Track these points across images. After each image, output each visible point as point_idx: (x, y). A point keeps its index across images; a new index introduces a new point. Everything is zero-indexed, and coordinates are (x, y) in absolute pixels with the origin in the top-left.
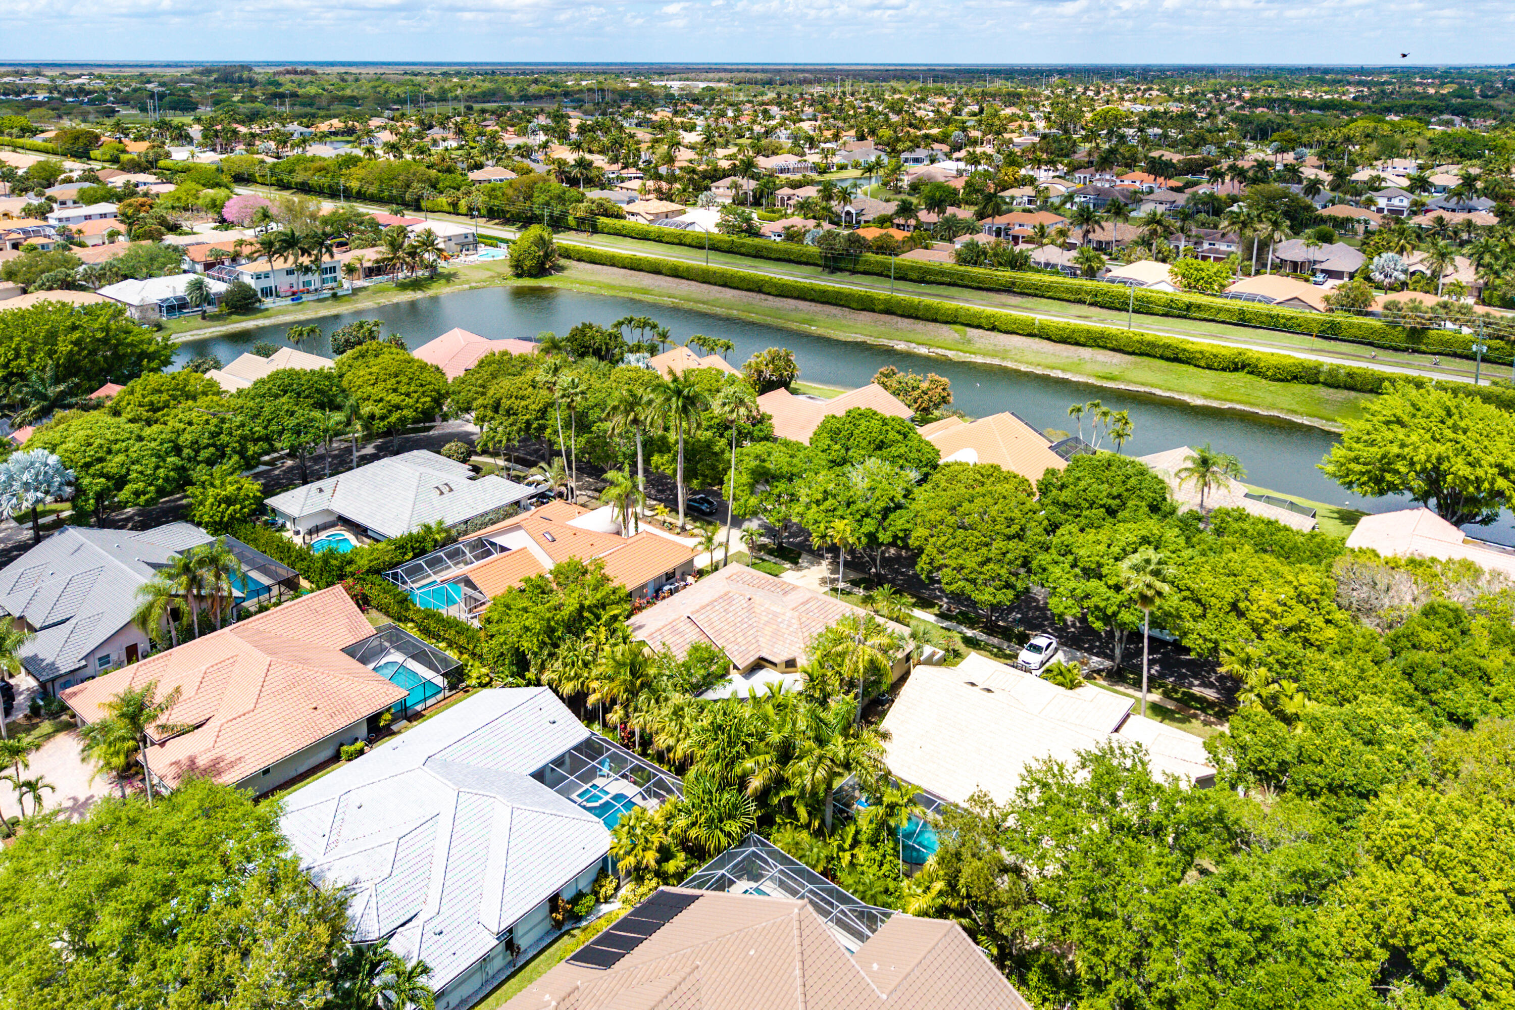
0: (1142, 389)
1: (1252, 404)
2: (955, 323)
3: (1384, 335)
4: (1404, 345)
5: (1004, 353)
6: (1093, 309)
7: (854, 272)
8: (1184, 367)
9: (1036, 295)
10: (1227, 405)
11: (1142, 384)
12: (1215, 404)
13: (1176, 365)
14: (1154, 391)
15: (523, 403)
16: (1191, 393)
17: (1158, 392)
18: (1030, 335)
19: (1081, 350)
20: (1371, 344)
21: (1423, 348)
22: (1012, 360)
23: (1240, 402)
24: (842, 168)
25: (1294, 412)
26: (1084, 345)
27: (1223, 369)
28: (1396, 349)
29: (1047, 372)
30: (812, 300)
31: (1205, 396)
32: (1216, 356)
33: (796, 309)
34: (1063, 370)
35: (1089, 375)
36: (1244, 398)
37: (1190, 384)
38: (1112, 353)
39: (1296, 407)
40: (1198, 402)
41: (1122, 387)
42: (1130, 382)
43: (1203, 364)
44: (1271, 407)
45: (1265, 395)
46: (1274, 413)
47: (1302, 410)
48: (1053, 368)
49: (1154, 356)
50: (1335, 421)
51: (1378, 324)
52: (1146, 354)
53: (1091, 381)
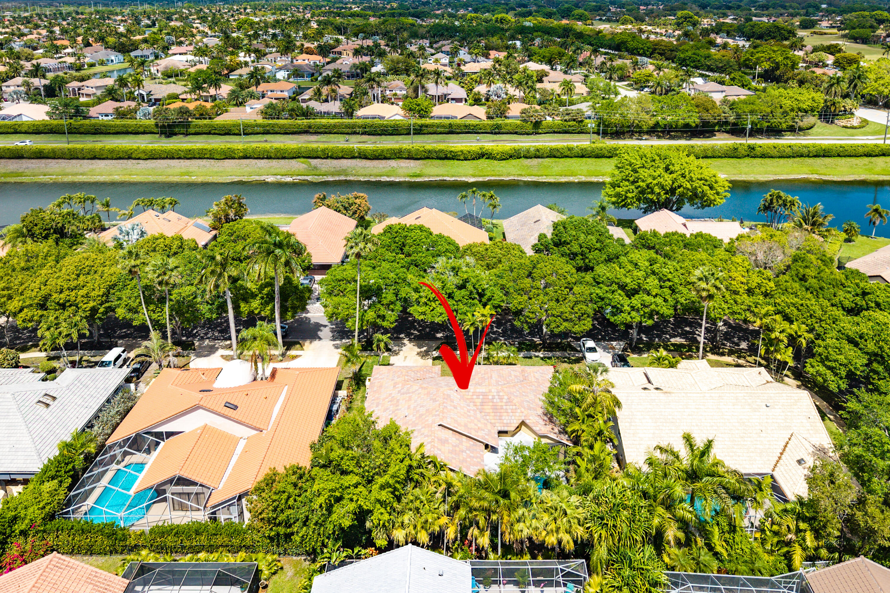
0: (438, 179)
1: (499, 175)
2: (299, 157)
3: (522, 127)
4: (531, 131)
5: (344, 172)
6: (363, 136)
7: (187, 134)
8: (452, 162)
9: (326, 133)
10: (487, 179)
12: (481, 179)
13: (446, 162)
14: (445, 178)
15: (82, 292)
16: (465, 176)
17: (448, 179)
18: (353, 158)
19: (389, 162)
20: (516, 133)
21: (540, 131)
22: (352, 175)
23: (493, 176)
24: (92, 65)
25: (521, 175)
26: (389, 159)
27: (473, 159)
28: (528, 134)
29: (378, 179)
30: (179, 158)
31: (474, 176)
32: (469, 152)
33: (169, 167)
34: (388, 176)
35: (404, 176)
36: (493, 173)
37: (461, 170)
38: (407, 161)
39: (520, 173)
40: (472, 180)
41: (426, 179)
42: (430, 176)
43: (462, 158)
44: (509, 175)
45: (501, 169)
46: (512, 178)
47: (523, 173)
48: (381, 176)
49: (433, 158)
50: (542, 176)
51: (519, 122)
52: (428, 158)
53: (407, 179)
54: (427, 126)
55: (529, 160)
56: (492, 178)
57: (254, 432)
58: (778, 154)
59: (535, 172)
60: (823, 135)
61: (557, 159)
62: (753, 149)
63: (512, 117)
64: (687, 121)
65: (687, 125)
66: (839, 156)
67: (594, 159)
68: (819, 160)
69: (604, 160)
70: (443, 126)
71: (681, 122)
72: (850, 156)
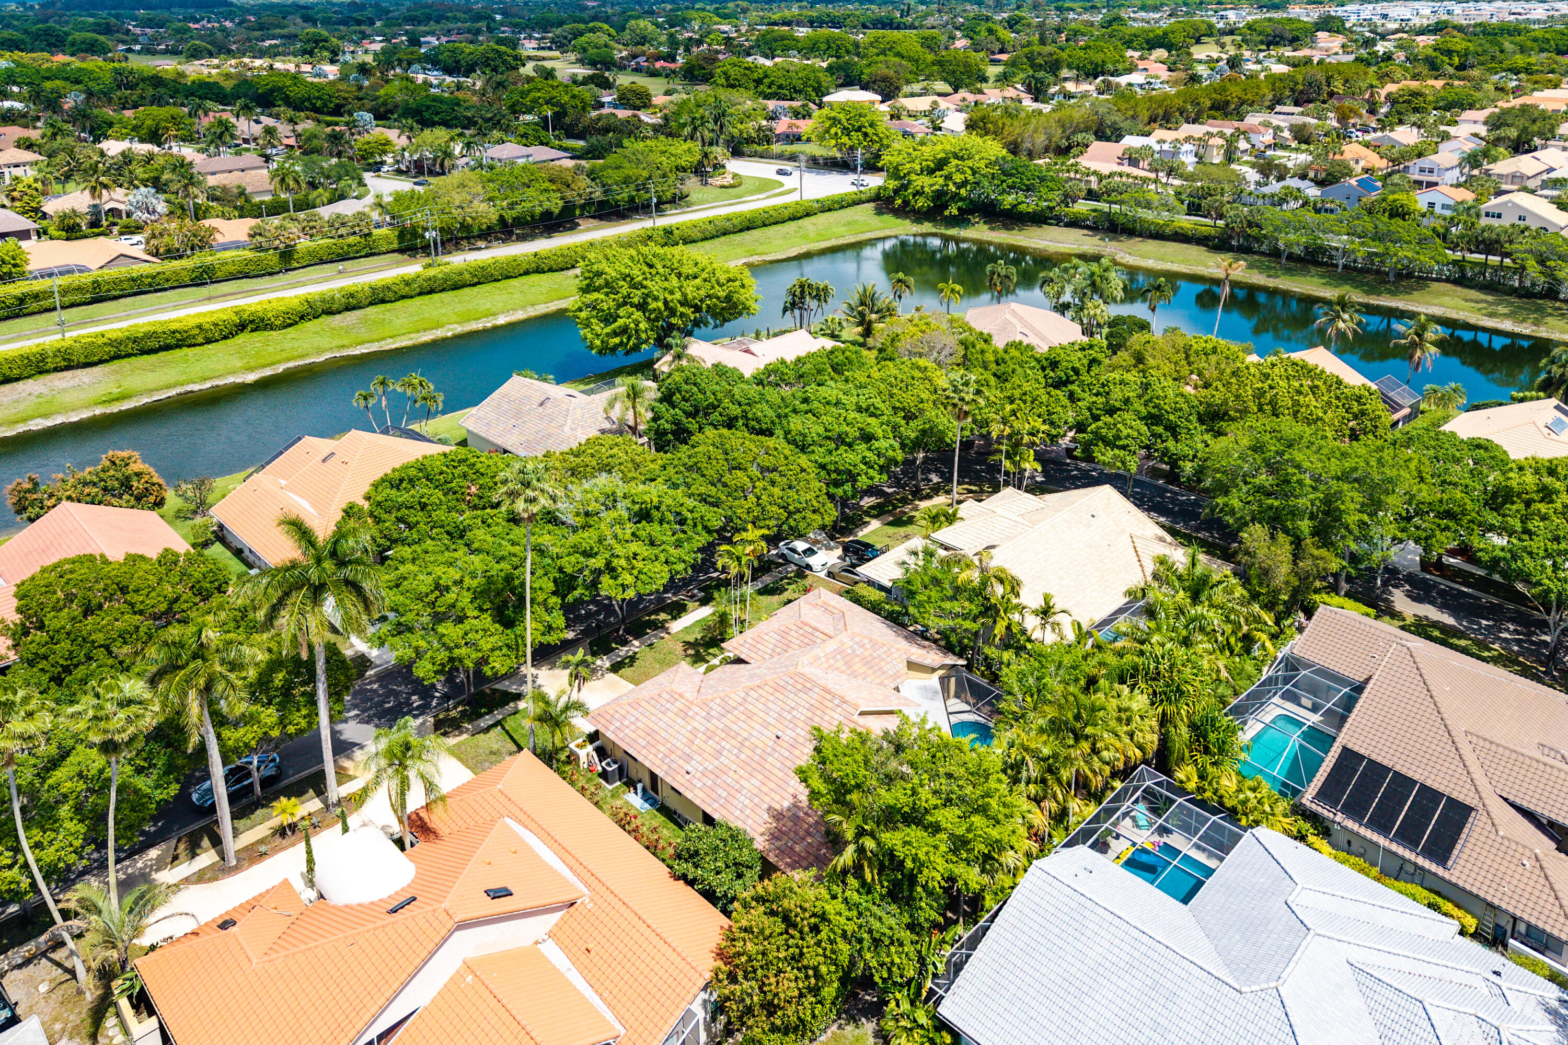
0: (173, 392)
1: (301, 357)
8: (177, 353)
10: (280, 369)
11: (168, 387)
12: (268, 372)
14: (189, 388)
16: (233, 373)
17: (196, 387)
19: (20, 385)
20: (246, 276)
26: (17, 379)
28: (271, 274)
29: (21, 428)
31: (251, 369)
34: (45, 416)
35: (87, 407)
36: (284, 355)
39: (340, 343)
40: (251, 378)
41: (146, 400)
42: (151, 391)
43: (200, 340)
44: (320, 351)
45: (296, 344)
46: (329, 355)
47: (346, 342)
48: (25, 420)
49: (128, 355)
50: (384, 339)
51: (248, 254)
52: (117, 357)
53: (98, 412)
54: (36, 296)
55: (338, 317)
56: (291, 365)
57: (557, 916)
58: (700, 235)
59: (366, 336)
60: (707, 202)
61: (388, 305)
62: (671, 233)
63: (226, 247)
64: (546, 205)
65: (547, 214)
66: (765, 225)
67: (451, 293)
68: (746, 235)
69: (466, 291)
70: (79, 289)
71: (538, 210)
72: (776, 223)
